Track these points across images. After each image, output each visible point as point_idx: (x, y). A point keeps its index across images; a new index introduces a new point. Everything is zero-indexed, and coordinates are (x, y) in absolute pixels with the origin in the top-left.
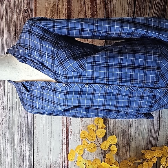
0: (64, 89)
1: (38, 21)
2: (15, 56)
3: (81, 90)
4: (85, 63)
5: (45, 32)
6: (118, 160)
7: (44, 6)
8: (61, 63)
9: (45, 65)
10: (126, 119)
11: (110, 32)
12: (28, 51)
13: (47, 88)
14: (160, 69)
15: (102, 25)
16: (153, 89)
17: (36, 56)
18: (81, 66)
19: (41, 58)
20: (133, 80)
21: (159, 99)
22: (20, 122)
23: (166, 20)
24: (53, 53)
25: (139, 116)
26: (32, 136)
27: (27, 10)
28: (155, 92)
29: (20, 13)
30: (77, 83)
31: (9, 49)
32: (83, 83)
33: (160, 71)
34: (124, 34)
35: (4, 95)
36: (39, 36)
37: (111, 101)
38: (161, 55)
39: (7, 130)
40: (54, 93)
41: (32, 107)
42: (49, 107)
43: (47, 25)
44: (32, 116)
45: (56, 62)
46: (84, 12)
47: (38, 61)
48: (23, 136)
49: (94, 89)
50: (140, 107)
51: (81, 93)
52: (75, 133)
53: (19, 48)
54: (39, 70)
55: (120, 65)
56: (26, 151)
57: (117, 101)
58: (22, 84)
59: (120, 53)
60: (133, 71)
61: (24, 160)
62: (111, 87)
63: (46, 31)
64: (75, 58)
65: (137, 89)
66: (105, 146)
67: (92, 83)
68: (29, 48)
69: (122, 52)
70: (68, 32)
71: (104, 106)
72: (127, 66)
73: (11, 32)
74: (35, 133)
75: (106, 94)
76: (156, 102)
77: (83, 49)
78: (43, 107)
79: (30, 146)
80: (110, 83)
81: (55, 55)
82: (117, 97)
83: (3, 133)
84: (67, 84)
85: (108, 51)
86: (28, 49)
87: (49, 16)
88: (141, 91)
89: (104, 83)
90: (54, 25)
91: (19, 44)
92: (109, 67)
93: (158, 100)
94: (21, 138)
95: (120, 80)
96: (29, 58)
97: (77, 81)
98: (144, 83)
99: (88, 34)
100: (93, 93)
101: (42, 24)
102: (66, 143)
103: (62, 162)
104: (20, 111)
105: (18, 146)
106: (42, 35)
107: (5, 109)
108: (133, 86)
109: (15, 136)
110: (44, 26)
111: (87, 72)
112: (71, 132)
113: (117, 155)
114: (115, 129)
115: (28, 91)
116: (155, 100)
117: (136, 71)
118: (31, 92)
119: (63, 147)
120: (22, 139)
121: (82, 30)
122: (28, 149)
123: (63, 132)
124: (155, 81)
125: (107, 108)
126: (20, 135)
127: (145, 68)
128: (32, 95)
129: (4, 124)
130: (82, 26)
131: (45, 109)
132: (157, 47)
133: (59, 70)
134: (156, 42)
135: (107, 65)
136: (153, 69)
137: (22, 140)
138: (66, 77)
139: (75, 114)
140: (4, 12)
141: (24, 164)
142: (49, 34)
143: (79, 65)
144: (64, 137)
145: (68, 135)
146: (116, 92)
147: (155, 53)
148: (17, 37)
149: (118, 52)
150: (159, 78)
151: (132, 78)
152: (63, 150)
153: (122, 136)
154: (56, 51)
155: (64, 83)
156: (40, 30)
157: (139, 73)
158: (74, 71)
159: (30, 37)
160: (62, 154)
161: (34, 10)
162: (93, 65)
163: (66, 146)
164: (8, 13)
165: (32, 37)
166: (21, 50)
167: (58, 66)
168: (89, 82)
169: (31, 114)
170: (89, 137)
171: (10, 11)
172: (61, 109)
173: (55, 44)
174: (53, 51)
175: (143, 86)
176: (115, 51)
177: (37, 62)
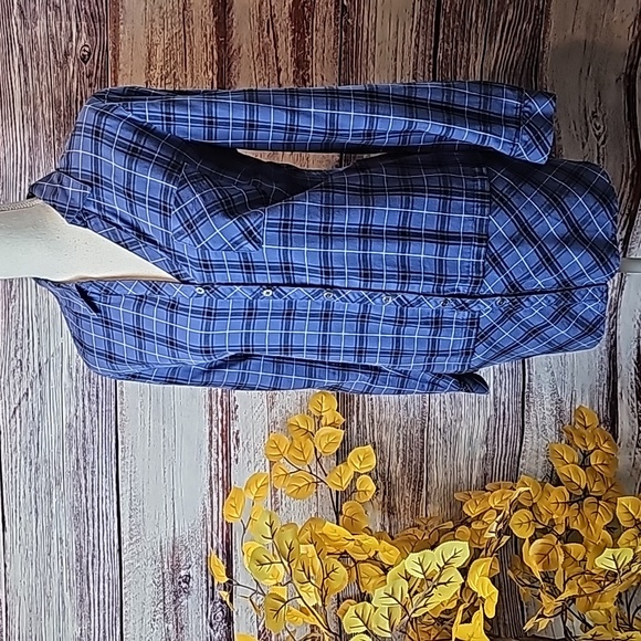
0: (201, 303)
1: (121, 100)
2: (54, 206)
3: (251, 303)
4: (259, 226)
5: (141, 134)
6: (390, 528)
7: (142, 39)
8: (190, 226)
9: (144, 233)
10: (399, 392)
11: (338, 130)
12: (92, 191)
13: (151, 299)
14: (487, 240)
15: (312, 110)
16: (468, 301)
17: (118, 205)
18: (249, 235)
19: (132, 213)
20: (405, 273)
21: (489, 331)
22: (73, 410)
23: (508, 92)
24: (165, 198)
25: (441, 383)
26: (114, 452)
27: (89, 54)
28: (475, 309)
29: (66, 62)
30: (238, 284)
31: (36, 184)
32: (256, 284)
33: (487, 247)
34: (379, 134)
35: (20, 326)
36: (125, 146)
37: (343, 337)
38: (490, 197)
39: (35, 432)
40: (172, 316)
41: (110, 357)
42: (158, 356)
43: (148, 112)
44: (113, 391)
45: (175, 224)
46: (272, 54)
47: (122, 220)
48: (84, 452)
49: (290, 303)
50: (432, 355)
51: (251, 313)
52: (251, 443)
53: (65, 181)
54: (127, 248)
55: (365, 231)
56: (96, 499)
57: (361, 338)
58: (79, 288)
59: (367, 194)
60: (404, 246)
61: (91, 529)
62: (339, 295)
63: (143, 130)
64: (231, 210)
65: (419, 301)
66: (340, 478)
67: (284, 285)
68: (95, 182)
69: (372, 191)
70: (210, 133)
71: (324, 351)
72: (388, 233)
73: (40, 124)
74: (122, 444)
75: (326, 315)
76: (481, 338)
77: (255, 184)
78: (141, 357)
79: (106, 485)
80: (337, 283)
81: (172, 203)
82: (362, 326)
83: (23, 443)
84: (209, 289)
85: (329, 187)
86: (91, 185)
87: (158, 71)
88: (431, 305)
89: (319, 283)
90: (166, 113)
91: (66, 171)
92: (331, 235)
93: (486, 333)
94: (78, 461)
95: (367, 274)
96: (96, 211)
97: (239, 277)
98: (440, 281)
99: (270, 136)
100: (289, 314)
101: (132, 111)
102: (220, 476)
103: (209, 535)
104: (74, 375)
105: (68, 483)
106: (131, 142)
107: (25, 370)
108: (407, 292)
109: (59, 453)
110: (139, 116)
111: (269, 252)
112: (238, 441)
113: (386, 514)
114: (380, 430)
115: (96, 310)
116: (479, 333)
117: (414, 246)
118: (105, 313)
119: (211, 489)
120: (81, 461)
121: (252, 126)
122: (103, 494)
123: (211, 442)
124: (472, 277)
125: (333, 359)
126: (74, 450)
127: (443, 238)
128: (107, 323)
129: (23, 415)
130: (252, 115)
131: (147, 364)
132: (481, 174)
133: (185, 246)
134: (481, 157)
135: (326, 229)
136: (465, 239)
137: (81, 465)
138: (206, 266)
139: (243, 379)
140: (16, 60)
141: (91, 538)
142: (152, 140)
143: (243, 232)
144: (215, 456)
145: (228, 450)
146: (356, 309)
147: (471, 193)
148: (59, 140)
149: (360, 190)
150: (484, 268)
151: (404, 266)
152: (211, 495)
153: (401, 453)
154: (174, 192)
155: (201, 285)
156: (127, 129)
157: (422, 253)
158: (229, 249)
159: (96, 149)
160: (209, 509)
161: (110, 52)
162: (286, 231)
163: (223, 485)
164: (29, 65)
165: (104, 150)
166: (72, 188)
167: (180, 233)
168: (274, 281)
169: (110, 381)
170: (292, 453)
171: (34, 56)
172: (195, 362)
173: (171, 170)
174: (167, 189)
175: (439, 291)
176: (349, 189)
177: (119, 223)
